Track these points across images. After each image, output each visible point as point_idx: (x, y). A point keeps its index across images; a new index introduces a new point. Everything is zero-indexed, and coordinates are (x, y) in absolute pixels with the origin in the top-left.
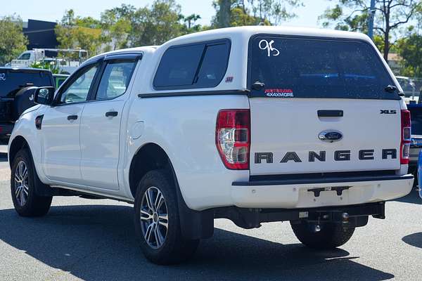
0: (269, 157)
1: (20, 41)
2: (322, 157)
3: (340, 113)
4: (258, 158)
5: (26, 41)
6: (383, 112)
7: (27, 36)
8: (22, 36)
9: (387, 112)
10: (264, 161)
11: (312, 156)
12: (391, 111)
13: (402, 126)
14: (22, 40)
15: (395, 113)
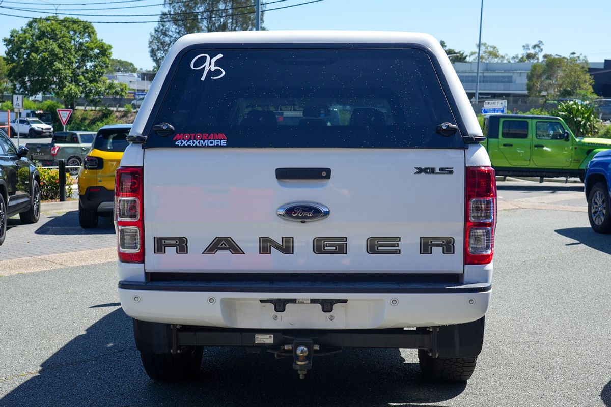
0: (181, 245)
1: (585, 82)
2: (287, 247)
3: (324, 174)
4: (161, 245)
5: (591, 81)
6: (420, 171)
7: (593, 77)
8: (587, 77)
9: (433, 171)
10: (171, 251)
11: (266, 245)
12: (442, 169)
13: (468, 198)
14: (588, 80)
15: (451, 172)
